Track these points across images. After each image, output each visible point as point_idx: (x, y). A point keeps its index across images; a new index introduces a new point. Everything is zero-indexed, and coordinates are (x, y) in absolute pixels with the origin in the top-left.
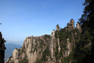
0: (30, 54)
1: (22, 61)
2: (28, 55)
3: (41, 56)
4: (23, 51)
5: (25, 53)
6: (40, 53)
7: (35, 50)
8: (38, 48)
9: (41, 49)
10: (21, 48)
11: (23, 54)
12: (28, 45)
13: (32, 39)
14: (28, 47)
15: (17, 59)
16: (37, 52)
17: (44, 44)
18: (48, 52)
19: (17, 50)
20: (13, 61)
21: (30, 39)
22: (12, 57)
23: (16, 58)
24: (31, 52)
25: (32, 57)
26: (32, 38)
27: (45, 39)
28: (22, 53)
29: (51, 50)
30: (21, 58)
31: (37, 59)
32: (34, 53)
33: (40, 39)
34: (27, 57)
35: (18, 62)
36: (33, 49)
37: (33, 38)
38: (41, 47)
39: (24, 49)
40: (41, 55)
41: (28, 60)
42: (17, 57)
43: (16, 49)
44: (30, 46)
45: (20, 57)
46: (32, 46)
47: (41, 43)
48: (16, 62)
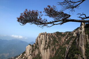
0: (43, 51)
1: (35, 57)
2: (41, 52)
3: (54, 54)
4: (36, 47)
5: (38, 49)
6: (53, 50)
7: (49, 47)
8: (51, 45)
9: (54, 47)
10: (35, 44)
11: (37, 50)
12: (41, 41)
13: (45, 36)
14: (41, 43)
15: (31, 55)
16: (50, 49)
17: (56, 41)
18: (78, 50)
19: (31, 46)
20: (27, 57)
21: (43, 36)
22: (25, 53)
23: (29, 54)
24: (45, 49)
25: (45, 54)
26: (45, 34)
27: (57, 36)
28: (35, 49)
29: (81, 48)
30: (34, 55)
31: (51, 56)
32: (47, 50)
33: (53, 36)
34: (40, 53)
35: (31, 58)
36: (47, 46)
37: (47, 34)
38: (54, 44)
39: (37, 45)
40: (55, 52)
41: (41, 57)
42: (31, 53)
43: (29, 45)
44: (43, 42)
45: (34, 53)
46: (46, 42)
47: (54, 40)
48: (30, 58)
